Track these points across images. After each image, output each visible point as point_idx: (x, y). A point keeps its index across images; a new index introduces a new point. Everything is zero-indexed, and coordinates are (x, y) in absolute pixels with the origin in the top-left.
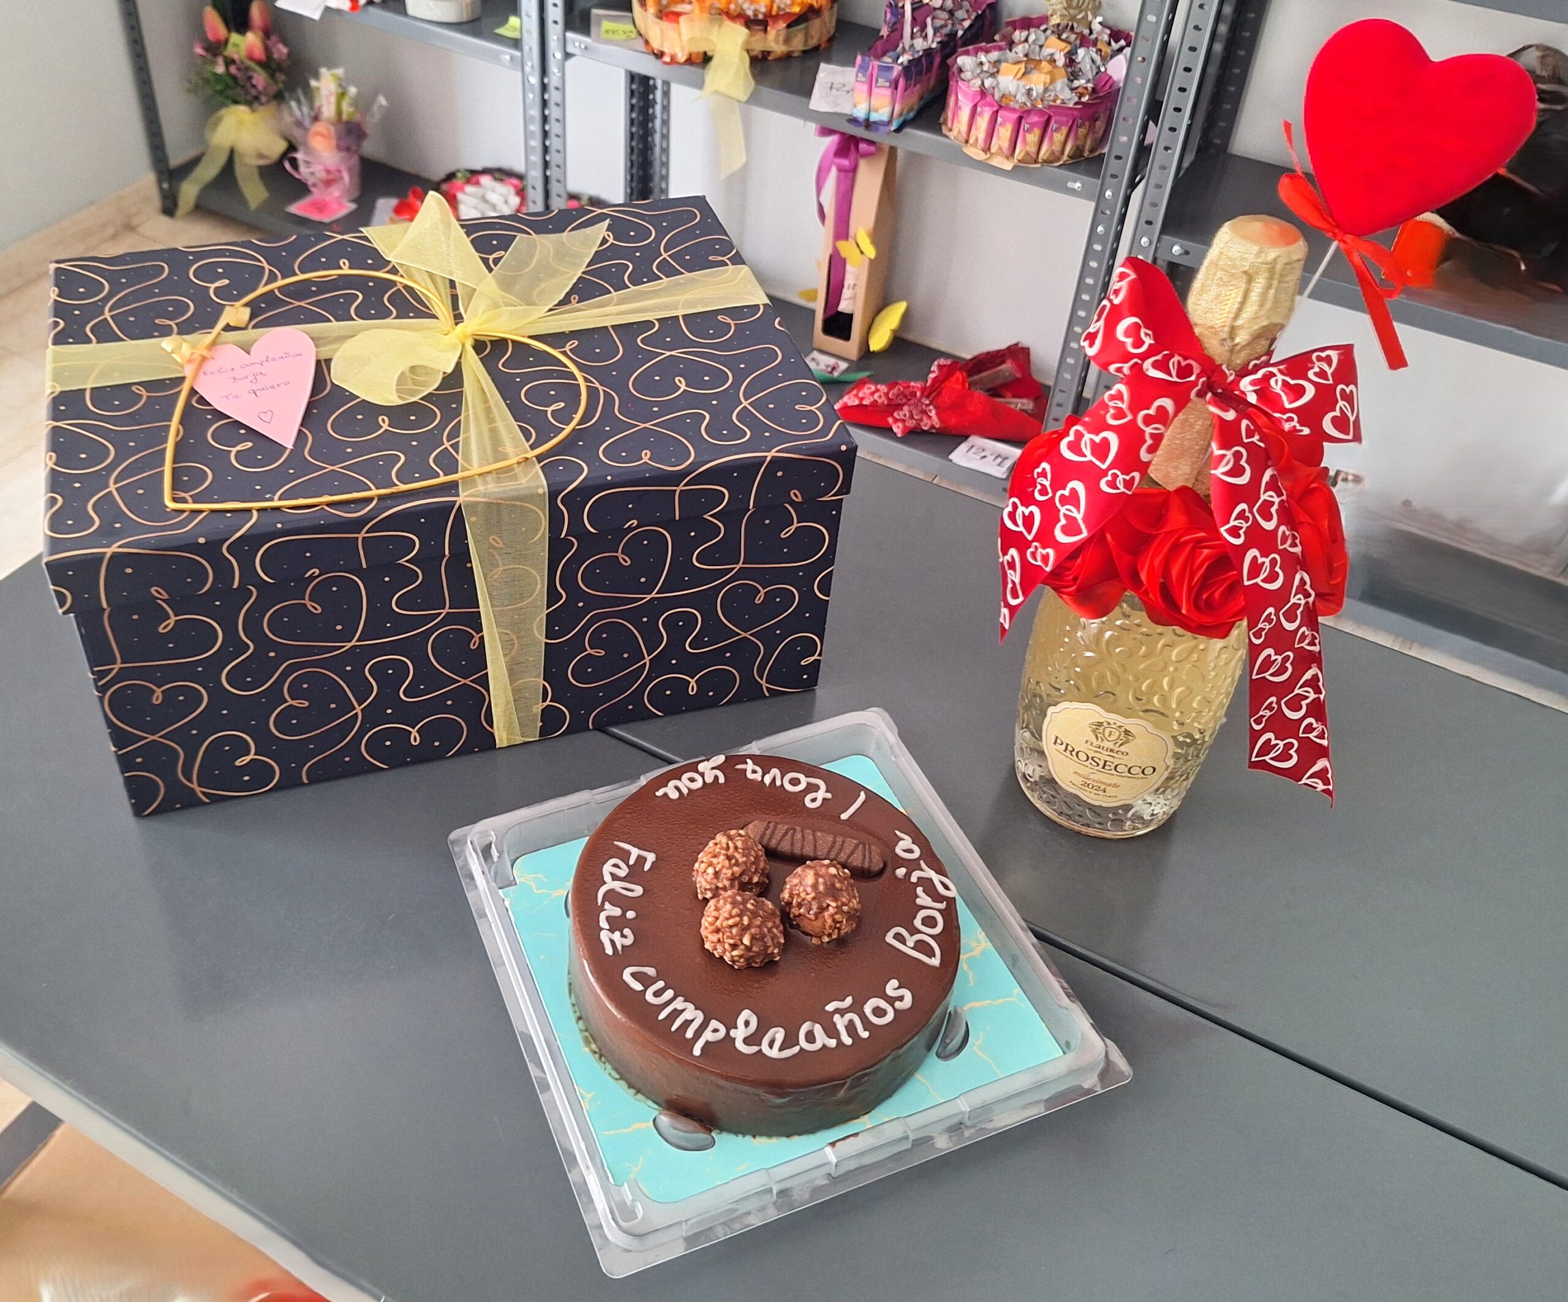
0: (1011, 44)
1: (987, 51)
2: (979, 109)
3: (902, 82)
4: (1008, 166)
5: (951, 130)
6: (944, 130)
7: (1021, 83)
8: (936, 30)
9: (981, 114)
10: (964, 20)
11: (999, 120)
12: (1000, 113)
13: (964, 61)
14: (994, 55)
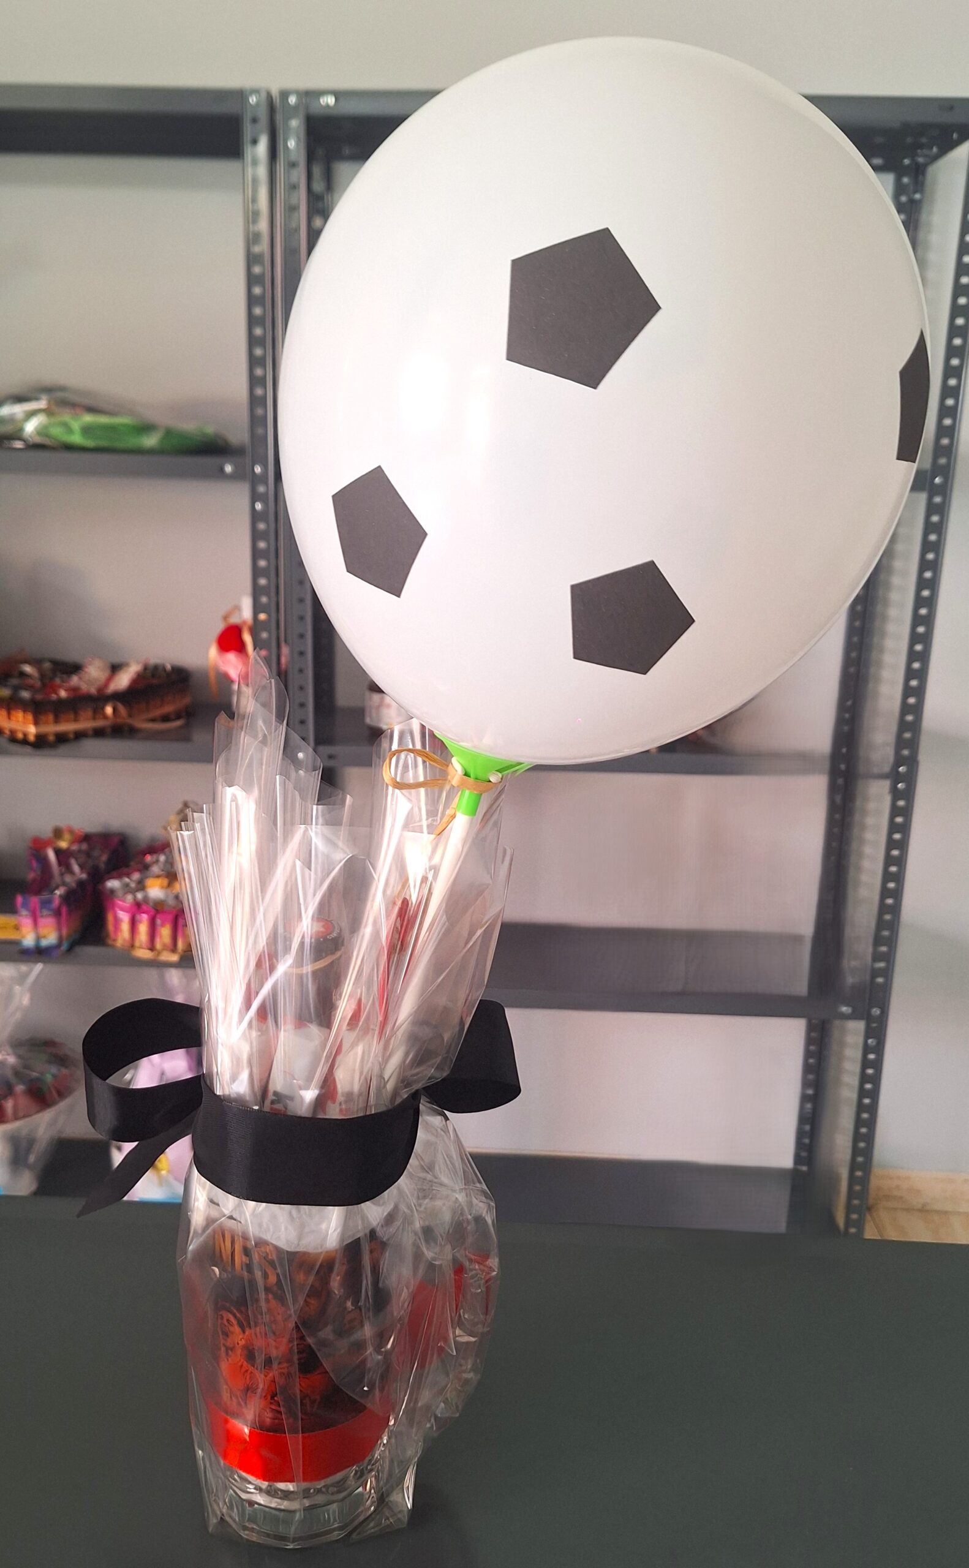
0: (146, 867)
1: (128, 875)
2: (138, 917)
3: (64, 910)
4: (174, 958)
5: (115, 940)
6: (110, 942)
7: (169, 891)
8: (82, 867)
9: (141, 922)
10: (100, 856)
11: (159, 921)
12: (158, 916)
13: (113, 884)
14: (136, 876)
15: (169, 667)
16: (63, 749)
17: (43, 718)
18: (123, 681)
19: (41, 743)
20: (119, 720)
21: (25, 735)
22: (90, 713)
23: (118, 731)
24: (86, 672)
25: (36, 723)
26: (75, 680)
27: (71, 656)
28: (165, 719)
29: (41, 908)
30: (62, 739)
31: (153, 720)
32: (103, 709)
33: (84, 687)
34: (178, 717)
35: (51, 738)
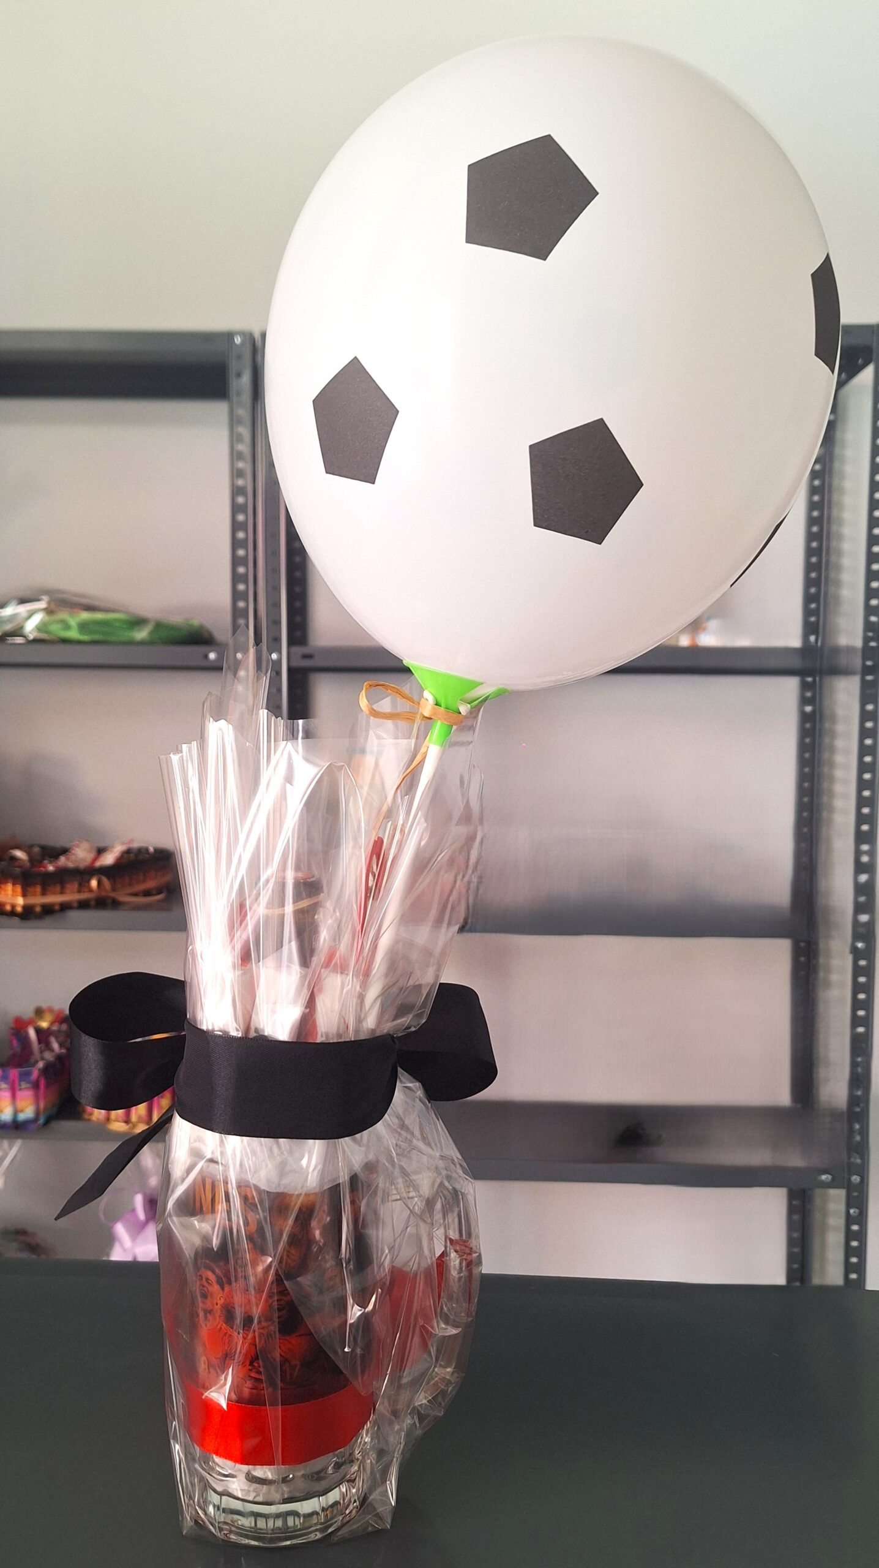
3: (42, 1082)
8: (61, 1045)
15: (151, 849)
16: (48, 920)
17: (30, 890)
18: (109, 859)
19: (28, 915)
20: (104, 894)
21: (13, 906)
22: (76, 886)
23: (102, 903)
24: (73, 854)
25: (24, 895)
26: (62, 861)
27: (59, 842)
28: (147, 893)
29: (20, 1081)
30: (48, 910)
31: (135, 895)
32: (89, 881)
33: (70, 865)
34: (160, 893)
35: (38, 909)
